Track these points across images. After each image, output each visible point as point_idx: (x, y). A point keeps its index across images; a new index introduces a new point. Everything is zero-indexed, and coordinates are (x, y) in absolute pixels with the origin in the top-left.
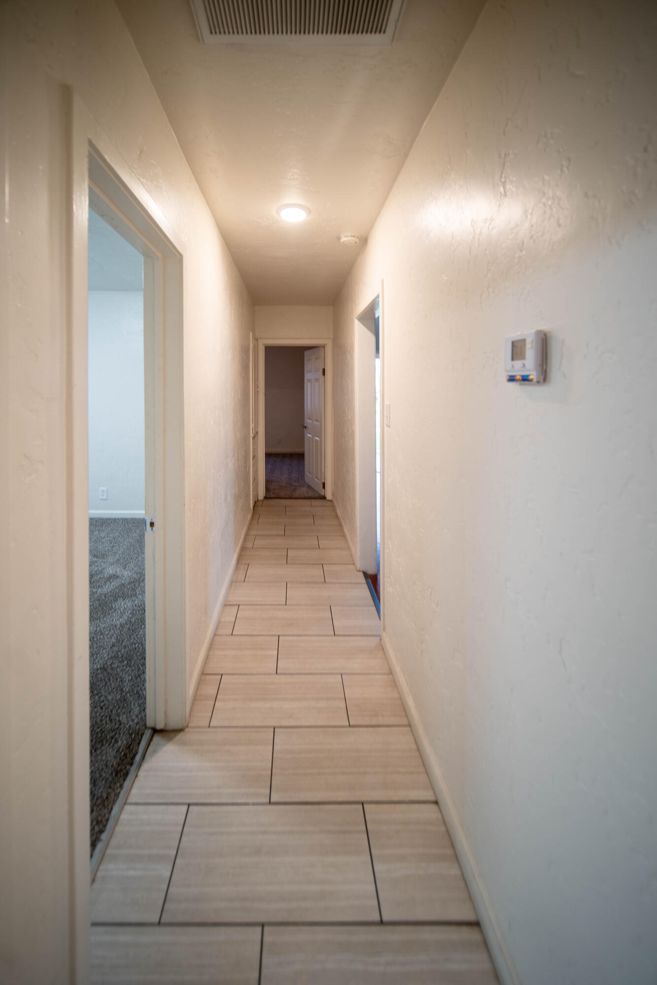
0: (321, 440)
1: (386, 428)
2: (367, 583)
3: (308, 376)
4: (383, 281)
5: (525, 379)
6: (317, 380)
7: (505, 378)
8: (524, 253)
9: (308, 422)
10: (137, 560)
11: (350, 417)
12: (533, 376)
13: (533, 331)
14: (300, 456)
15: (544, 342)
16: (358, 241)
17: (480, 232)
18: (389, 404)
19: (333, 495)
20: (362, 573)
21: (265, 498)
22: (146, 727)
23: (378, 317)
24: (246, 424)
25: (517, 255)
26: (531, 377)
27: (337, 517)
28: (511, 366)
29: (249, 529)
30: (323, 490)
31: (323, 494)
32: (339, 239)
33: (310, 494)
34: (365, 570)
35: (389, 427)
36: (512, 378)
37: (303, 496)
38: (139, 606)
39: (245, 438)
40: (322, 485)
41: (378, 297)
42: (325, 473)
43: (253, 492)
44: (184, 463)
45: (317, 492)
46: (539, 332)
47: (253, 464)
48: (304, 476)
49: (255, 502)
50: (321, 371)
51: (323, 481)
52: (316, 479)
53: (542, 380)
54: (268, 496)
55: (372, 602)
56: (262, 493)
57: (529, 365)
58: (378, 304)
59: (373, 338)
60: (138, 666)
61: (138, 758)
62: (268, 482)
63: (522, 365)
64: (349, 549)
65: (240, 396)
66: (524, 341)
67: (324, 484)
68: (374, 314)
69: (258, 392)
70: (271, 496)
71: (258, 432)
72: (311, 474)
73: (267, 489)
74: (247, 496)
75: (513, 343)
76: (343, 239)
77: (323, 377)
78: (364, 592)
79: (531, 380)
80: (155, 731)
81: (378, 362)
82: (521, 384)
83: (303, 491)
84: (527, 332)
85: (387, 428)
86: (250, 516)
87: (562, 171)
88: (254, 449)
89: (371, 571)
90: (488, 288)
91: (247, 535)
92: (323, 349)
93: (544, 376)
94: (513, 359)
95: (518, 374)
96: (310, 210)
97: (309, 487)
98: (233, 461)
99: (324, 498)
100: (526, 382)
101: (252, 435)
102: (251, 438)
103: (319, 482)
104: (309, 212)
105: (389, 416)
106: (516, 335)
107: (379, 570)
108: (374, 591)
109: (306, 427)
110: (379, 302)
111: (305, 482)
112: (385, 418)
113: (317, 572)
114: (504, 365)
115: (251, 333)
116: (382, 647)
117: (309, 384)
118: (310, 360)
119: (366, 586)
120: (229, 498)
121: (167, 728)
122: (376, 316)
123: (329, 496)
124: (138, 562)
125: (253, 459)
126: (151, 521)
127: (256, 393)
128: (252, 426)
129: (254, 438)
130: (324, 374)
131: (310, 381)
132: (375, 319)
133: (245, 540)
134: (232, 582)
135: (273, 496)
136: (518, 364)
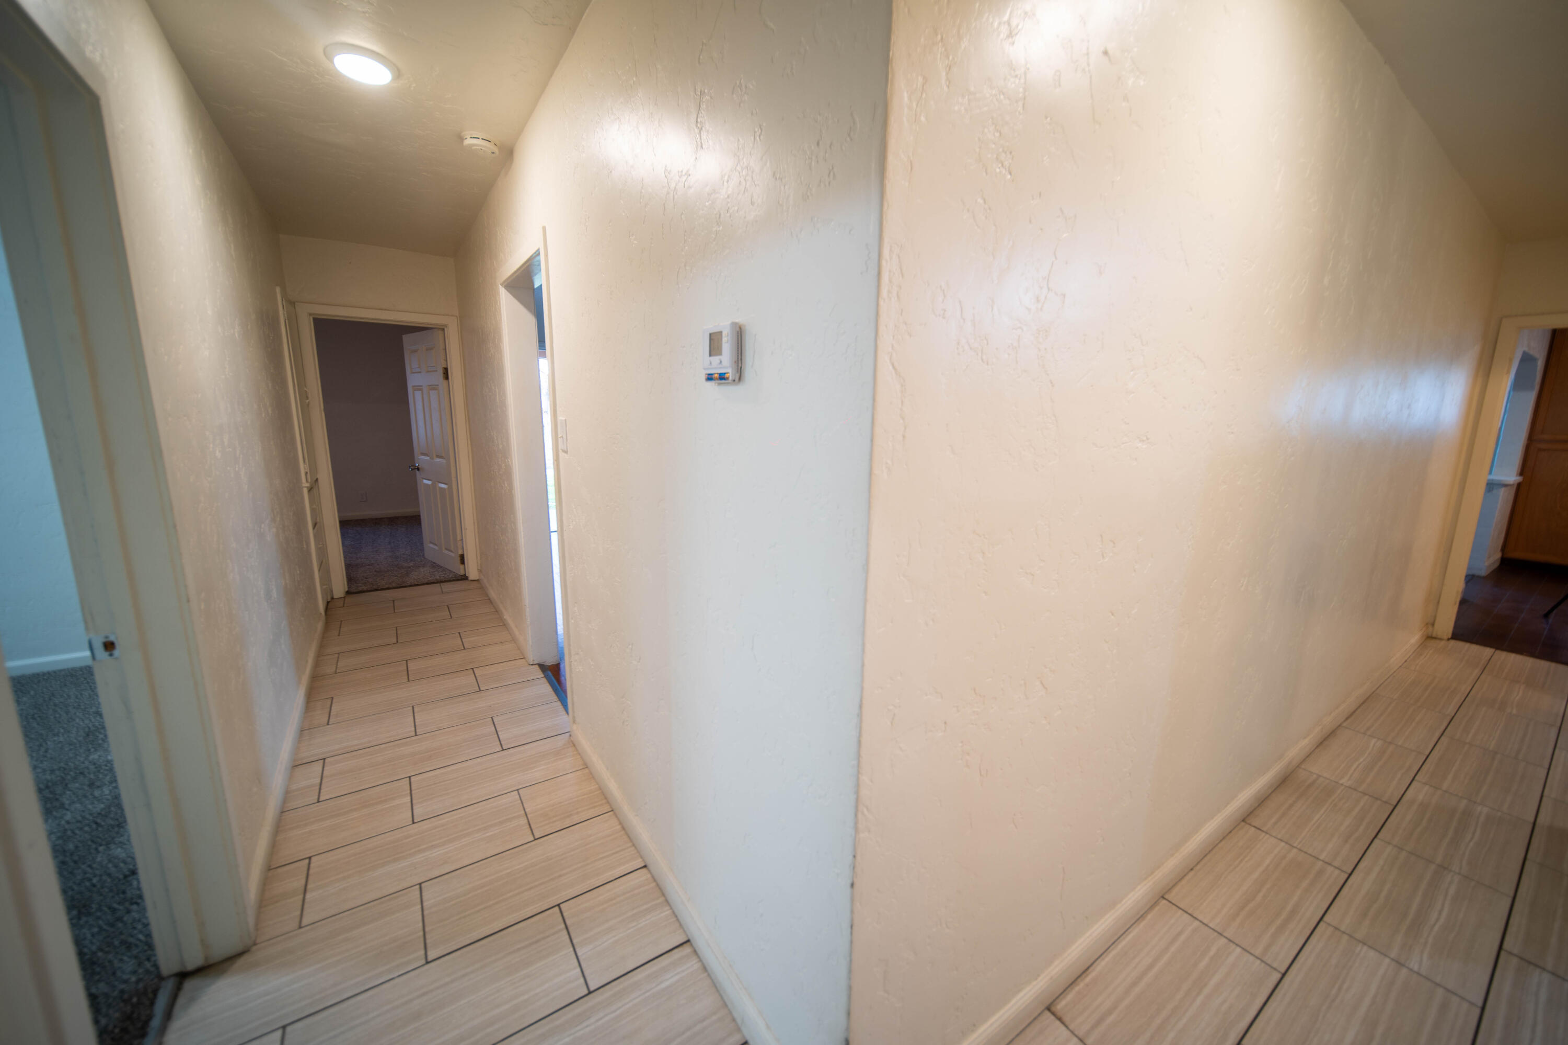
0: (450, 488)
1: (561, 454)
2: (546, 677)
3: (413, 380)
4: (544, 229)
5: (722, 377)
6: (433, 387)
7: (704, 377)
8: (721, 228)
9: (421, 460)
10: (43, 749)
11: (501, 447)
12: (730, 372)
13: (730, 322)
14: (414, 521)
15: (740, 334)
16: (496, 150)
17: (675, 188)
18: (564, 419)
19: (480, 571)
20: (537, 666)
21: (348, 593)
22: (161, 978)
23: (541, 286)
24: (289, 463)
25: (714, 229)
26: (727, 376)
27: (490, 601)
28: (709, 362)
29: (322, 646)
30: (462, 566)
31: (462, 573)
32: (461, 139)
33: (438, 575)
34: (541, 662)
35: (566, 452)
36: (710, 377)
37: (426, 581)
38: (78, 822)
39: (293, 490)
40: (458, 559)
41: (537, 253)
42: (462, 540)
43: (322, 585)
44: (175, 526)
45: (450, 571)
46: (734, 324)
47: (315, 536)
48: (422, 550)
49: (328, 602)
50: (441, 372)
51: (460, 552)
52: (446, 552)
53: (737, 379)
54: (353, 589)
55: (555, 698)
56: (339, 586)
57: (724, 362)
58: (539, 265)
59: (532, 320)
60: (110, 908)
61: (155, 1023)
62: (350, 567)
63: (719, 362)
64: (514, 640)
65: (270, 410)
66: (721, 333)
67: (462, 558)
68: (532, 283)
69: (308, 405)
70: (360, 589)
71: (317, 479)
72: (436, 545)
73: (350, 579)
74: (311, 590)
75: (710, 335)
76: (468, 142)
77: (445, 382)
78: (544, 688)
79: (727, 379)
80: (183, 976)
81: (544, 364)
82: (719, 384)
83: (424, 573)
84: (723, 324)
85: (564, 454)
86: (320, 626)
87: (755, 138)
88: (313, 511)
89: (550, 661)
90: (685, 266)
91: (319, 655)
92: (440, 332)
93: (740, 377)
94: (710, 355)
95: (716, 371)
96: (399, 70)
97: (434, 565)
98: (274, 530)
99: (464, 578)
100: (723, 381)
101: (305, 484)
102: (305, 491)
103: (452, 554)
104: (398, 74)
105: (565, 437)
106: (712, 326)
107: (562, 657)
108: (556, 683)
109: (418, 469)
110: (539, 261)
111: (425, 558)
112: (560, 440)
113: (467, 680)
114: (704, 363)
115: (278, 290)
116: (573, 744)
117: (418, 394)
118: (416, 351)
119: (544, 680)
120: (274, 594)
121: (211, 961)
122: (536, 286)
123: (473, 574)
124: (46, 751)
125: (314, 528)
126: (104, 640)
127: (305, 408)
128: (303, 468)
129: (310, 490)
130: (446, 377)
131: (418, 388)
132: (534, 289)
133: (317, 664)
134: (302, 731)
135: (365, 588)
136: (715, 360)
